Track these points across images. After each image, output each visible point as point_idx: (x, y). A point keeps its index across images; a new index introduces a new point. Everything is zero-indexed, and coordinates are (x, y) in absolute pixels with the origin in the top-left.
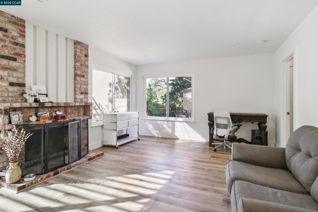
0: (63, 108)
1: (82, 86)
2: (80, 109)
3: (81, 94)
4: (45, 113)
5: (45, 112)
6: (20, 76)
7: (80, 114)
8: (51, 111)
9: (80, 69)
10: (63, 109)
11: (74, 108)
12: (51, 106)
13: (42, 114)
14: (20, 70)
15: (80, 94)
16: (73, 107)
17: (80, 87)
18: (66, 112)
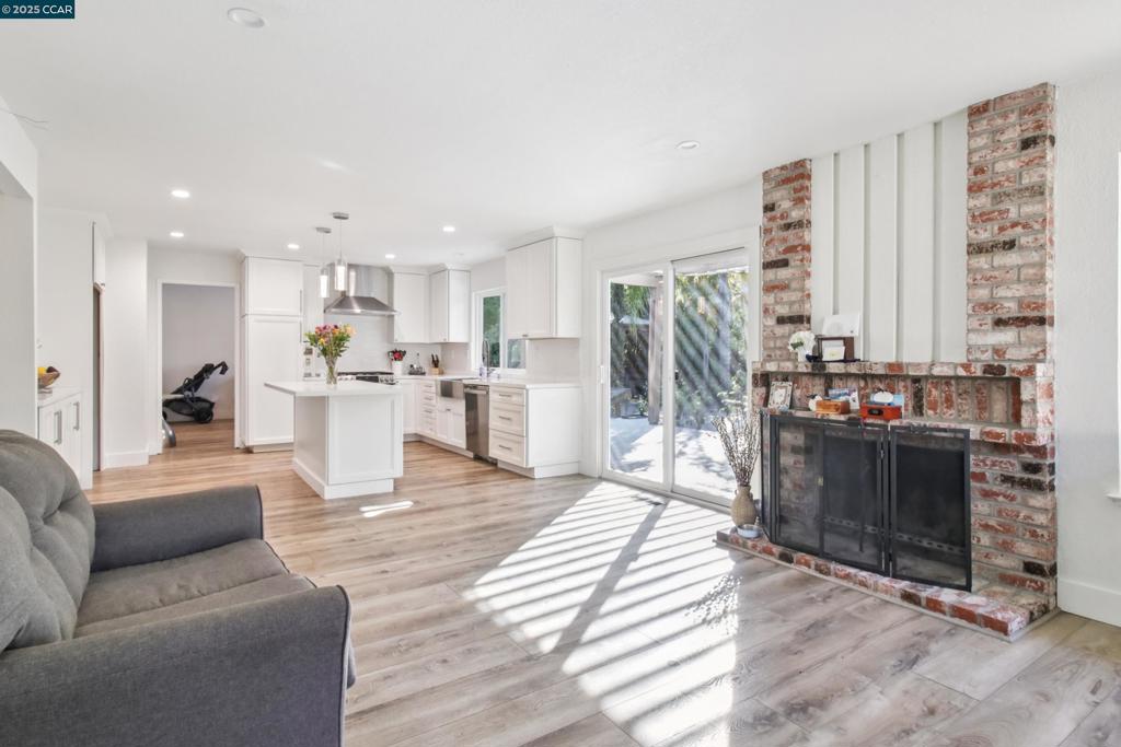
0: (909, 383)
1: (1002, 292)
2: (990, 391)
3: (994, 329)
4: (846, 394)
5: (846, 391)
6: (793, 299)
7: (991, 413)
8: (864, 388)
9: (990, 220)
10: (905, 387)
11: (958, 384)
12: (843, 371)
13: (840, 395)
14: (794, 285)
15: (989, 326)
16: (953, 382)
17: (992, 297)
18: (918, 397)
